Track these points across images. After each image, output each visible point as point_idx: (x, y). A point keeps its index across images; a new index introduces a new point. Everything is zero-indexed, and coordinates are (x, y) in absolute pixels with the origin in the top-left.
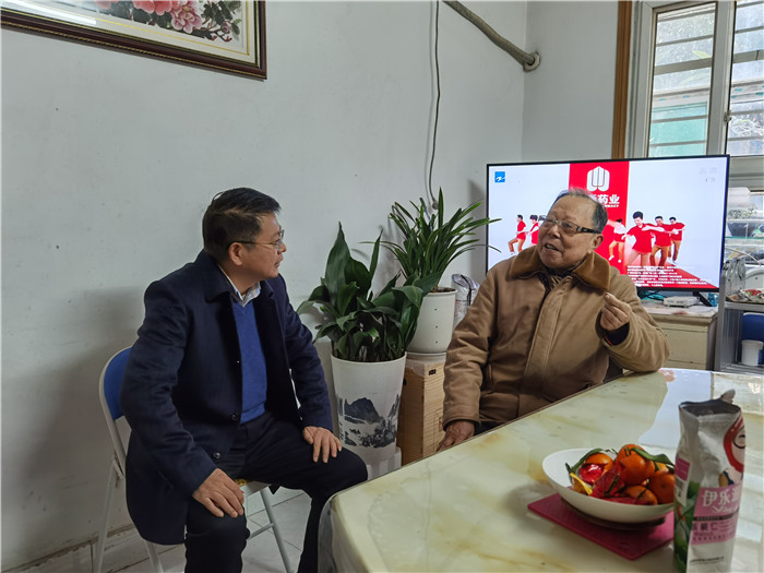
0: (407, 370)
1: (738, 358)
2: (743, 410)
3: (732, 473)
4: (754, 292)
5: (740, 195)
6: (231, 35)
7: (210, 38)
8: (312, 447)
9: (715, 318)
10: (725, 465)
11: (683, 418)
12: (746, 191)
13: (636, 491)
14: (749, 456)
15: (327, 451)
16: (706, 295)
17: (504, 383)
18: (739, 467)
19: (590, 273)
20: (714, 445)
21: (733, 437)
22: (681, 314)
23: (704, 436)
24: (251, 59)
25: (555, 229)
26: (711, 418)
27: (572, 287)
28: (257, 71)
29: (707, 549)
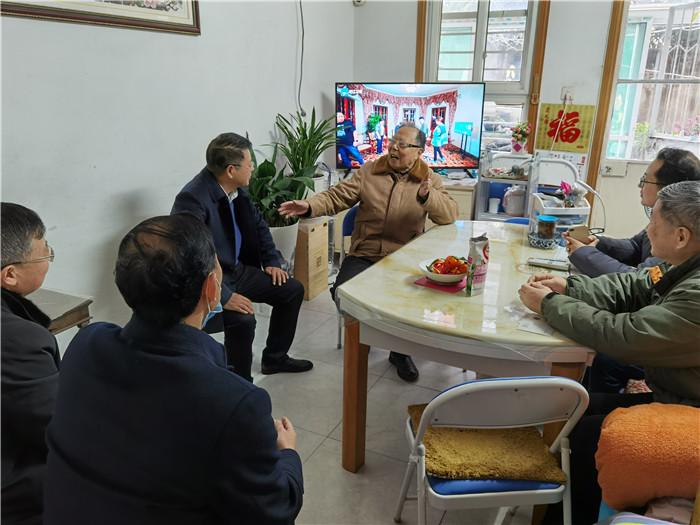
0: (299, 231)
1: (487, 210)
2: (489, 239)
3: (485, 260)
4: (496, 171)
5: (491, 107)
6: (178, 6)
7: (166, 10)
8: (271, 276)
9: (476, 186)
10: (483, 258)
11: (471, 244)
12: (494, 104)
13: (454, 271)
14: (490, 255)
15: (280, 279)
16: (470, 171)
17: (372, 235)
18: (487, 258)
19: (418, 173)
20: (480, 251)
21: (485, 248)
22: (458, 184)
23: (477, 248)
24: (190, 22)
25: (395, 146)
26: (479, 243)
27: (408, 181)
28: (194, 30)
29: (477, 286)
